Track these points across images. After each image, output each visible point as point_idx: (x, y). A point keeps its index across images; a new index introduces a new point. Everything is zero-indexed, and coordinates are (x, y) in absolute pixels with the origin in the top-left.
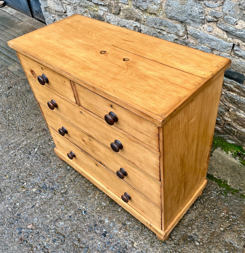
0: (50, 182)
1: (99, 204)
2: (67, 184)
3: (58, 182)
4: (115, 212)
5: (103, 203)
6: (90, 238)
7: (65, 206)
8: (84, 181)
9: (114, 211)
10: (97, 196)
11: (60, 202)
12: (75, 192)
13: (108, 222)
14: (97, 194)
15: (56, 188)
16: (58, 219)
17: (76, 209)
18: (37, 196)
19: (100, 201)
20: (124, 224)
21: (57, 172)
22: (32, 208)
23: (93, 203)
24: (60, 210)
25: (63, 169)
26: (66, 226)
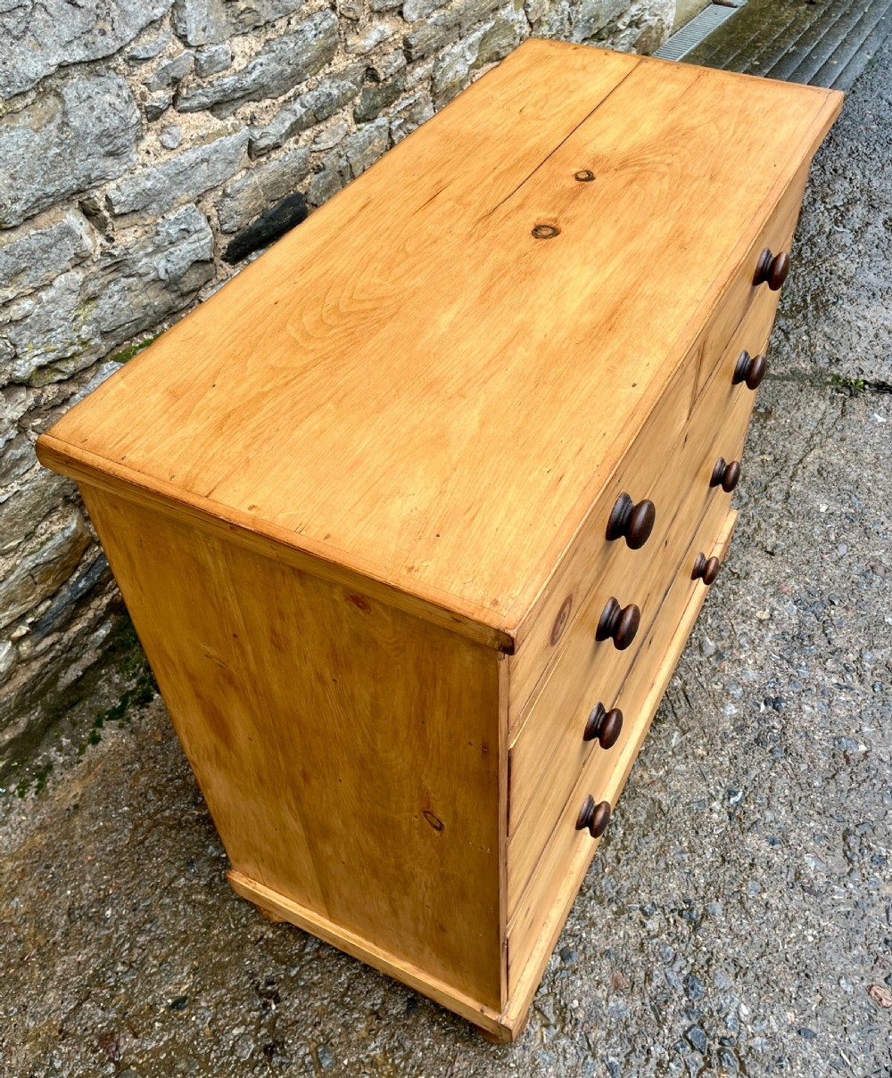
0: (660, 1024)
1: (684, 754)
2: (643, 925)
3: (649, 977)
4: (690, 694)
5: (673, 741)
6: (809, 743)
7: (741, 886)
8: (603, 854)
9: (686, 697)
10: (653, 772)
11: (736, 916)
12: (667, 868)
13: (733, 706)
14: (646, 776)
15: (681, 969)
16: (802, 887)
17: (737, 833)
18: (751, 1048)
19: (670, 753)
20: (719, 655)
21: (594, 1018)
22: (815, 1035)
23: (688, 776)
24: (765, 896)
25: (571, 988)
26: (812, 844)
